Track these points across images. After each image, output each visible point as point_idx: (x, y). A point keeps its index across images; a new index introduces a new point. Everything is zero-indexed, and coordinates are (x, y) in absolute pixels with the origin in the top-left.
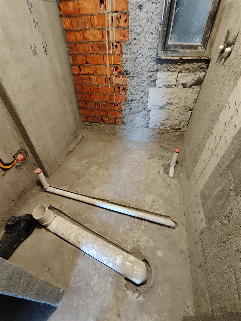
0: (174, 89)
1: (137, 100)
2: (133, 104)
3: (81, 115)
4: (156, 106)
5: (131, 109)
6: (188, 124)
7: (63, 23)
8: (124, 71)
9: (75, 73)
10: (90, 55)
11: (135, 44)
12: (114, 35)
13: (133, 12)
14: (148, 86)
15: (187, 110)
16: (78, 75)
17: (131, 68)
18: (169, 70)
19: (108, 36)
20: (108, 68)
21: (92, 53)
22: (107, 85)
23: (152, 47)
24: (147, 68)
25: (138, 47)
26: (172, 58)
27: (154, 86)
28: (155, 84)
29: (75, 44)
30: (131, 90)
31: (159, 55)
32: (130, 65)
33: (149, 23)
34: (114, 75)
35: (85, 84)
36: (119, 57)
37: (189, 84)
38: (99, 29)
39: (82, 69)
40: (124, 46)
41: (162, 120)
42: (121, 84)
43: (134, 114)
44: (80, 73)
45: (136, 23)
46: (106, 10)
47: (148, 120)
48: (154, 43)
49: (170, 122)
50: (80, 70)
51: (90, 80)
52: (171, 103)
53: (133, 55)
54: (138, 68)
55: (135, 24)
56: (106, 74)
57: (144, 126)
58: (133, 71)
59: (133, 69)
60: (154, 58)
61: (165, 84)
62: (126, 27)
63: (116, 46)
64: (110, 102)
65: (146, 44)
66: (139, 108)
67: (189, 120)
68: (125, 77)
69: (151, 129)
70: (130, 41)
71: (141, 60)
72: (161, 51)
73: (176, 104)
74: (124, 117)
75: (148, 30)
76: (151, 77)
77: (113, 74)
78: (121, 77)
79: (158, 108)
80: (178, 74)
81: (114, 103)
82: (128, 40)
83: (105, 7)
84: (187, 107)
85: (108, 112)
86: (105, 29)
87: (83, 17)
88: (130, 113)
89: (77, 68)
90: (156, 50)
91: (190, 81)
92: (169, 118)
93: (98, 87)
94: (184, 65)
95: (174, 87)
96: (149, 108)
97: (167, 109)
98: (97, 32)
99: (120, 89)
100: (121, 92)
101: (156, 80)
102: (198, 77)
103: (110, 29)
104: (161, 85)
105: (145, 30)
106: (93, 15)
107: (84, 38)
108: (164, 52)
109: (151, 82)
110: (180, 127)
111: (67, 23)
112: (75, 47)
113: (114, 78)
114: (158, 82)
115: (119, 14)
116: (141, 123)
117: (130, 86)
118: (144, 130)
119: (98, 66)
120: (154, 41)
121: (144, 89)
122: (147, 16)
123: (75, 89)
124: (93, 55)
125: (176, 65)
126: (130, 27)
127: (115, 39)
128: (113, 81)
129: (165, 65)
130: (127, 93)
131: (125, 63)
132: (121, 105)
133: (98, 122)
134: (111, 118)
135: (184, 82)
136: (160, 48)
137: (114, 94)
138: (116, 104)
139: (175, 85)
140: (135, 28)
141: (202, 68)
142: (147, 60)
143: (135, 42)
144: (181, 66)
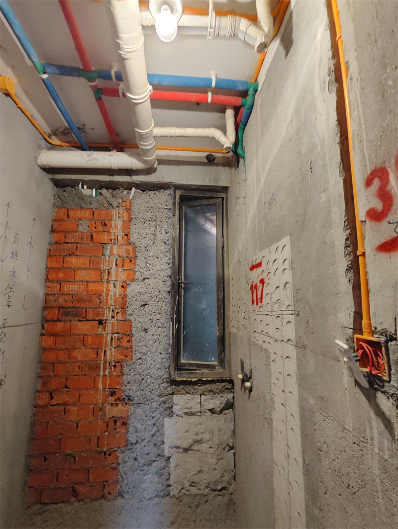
0: (199, 418)
1: (146, 441)
2: (138, 449)
3: (27, 489)
4: (178, 447)
5: (135, 459)
6: (235, 477)
7: (43, 340)
8: (124, 397)
9: (41, 403)
10: (73, 377)
11: (141, 364)
12: (113, 355)
13: (137, 335)
14: (162, 416)
15: (227, 450)
16: (44, 407)
17: (135, 391)
18: (187, 392)
19: (105, 355)
20: (100, 394)
21: (77, 374)
22: (95, 420)
23: (163, 367)
24: (158, 391)
25: (145, 367)
26: (190, 379)
27: (171, 414)
28: (172, 412)
29: (54, 364)
30: (135, 424)
31: (172, 377)
32: (134, 388)
33: (157, 343)
34: (108, 404)
35: (54, 421)
36: (118, 378)
37: (218, 410)
38: (92, 349)
39: (55, 396)
40: (125, 366)
41: (191, 474)
42: (120, 416)
43: (142, 469)
44: (49, 403)
45: (142, 343)
46: (105, 331)
47: (167, 478)
48: (165, 362)
49: (206, 478)
50: (52, 398)
51: (65, 413)
52: (200, 441)
53: (138, 376)
54: (146, 392)
55: (140, 344)
56: (95, 402)
57: (162, 494)
58: (138, 396)
59: (138, 393)
60: (167, 378)
61: (186, 411)
62: (128, 347)
63: (115, 366)
64: (96, 451)
65: (155, 364)
66: (150, 454)
67: (234, 467)
68: (127, 406)
69: (175, 497)
70: (134, 361)
71: (149, 381)
72: (175, 372)
73: (208, 441)
74: (122, 478)
75: (155, 350)
76: (164, 402)
77: (107, 401)
78: (120, 405)
79: (181, 451)
80: (200, 396)
81: (105, 452)
82: (132, 360)
83: (104, 329)
84: (224, 445)
85: (91, 471)
86: (102, 349)
87: (74, 336)
88: (134, 468)
89: (46, 396)
90: (167, 370)
91: (218, 405)
92: (203, 469)
93: (77, 424)
94: (205, 386)
95: (200, 414)
96: (167, 454)
97: (196, 450)
98: (90, 351)
99: (118, 424)
100: (118, 430)
101: (172, 407)
102: (226, 400)
103: (108, 349)
104: (180, 413)
105: (152, 350)
106: (87, 335)
107: (69, 357)
108: (178, 373)
109: (165, 410)
110: (224, 484)
111: (49, 342)
112: (52, 368)
113: (108, 407)
114: (176, 409)
115: (120, 336)
116: (154, 488)
117: (133, 419)
118: (162, 504)
119: (85, 391)
120: (164, 360)
121: (156, 422)
122: (153, 337)
123: (32, 431)
124: (78, 377)
125: (196, 387)
126: (134, 347)
127: (114, 358)
128: (107, 412)
129: (181, 386)
130: (129, 430)
131: (126, 386)
132: (118, 453)
133: (65, 499)
134: (94, 486)
135: (211, 407)
136: (172, 369)
137: (106, 433)
138: (108, 453)
139: (200, 412)
140: (140, 348)
141: (227, 389)
142: (157, 382)
143: (140, 361)
144: (202, 388)
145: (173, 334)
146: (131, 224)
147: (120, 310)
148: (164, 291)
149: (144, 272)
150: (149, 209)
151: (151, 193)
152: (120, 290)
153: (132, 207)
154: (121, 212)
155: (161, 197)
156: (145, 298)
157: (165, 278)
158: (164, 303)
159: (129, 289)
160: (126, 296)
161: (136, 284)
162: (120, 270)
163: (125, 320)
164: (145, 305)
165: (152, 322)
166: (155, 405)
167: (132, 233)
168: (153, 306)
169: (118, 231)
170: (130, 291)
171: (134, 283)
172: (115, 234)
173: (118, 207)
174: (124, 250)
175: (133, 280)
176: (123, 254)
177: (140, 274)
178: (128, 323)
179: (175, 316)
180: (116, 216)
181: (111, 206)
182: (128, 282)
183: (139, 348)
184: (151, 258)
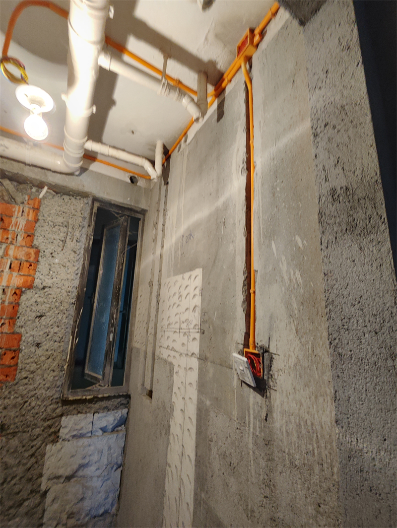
0: (89, 440)
4: (58, 477)
6: (119, 495)
11: (26, 384)
13: (26, 350)
14: (44, 444)
15: (115, 468)
17: (12, 418)
18: (79, 412)
23: (53, 386)
24: (44, 415)
26: (84, 397)
27: (56, 440)
28: (58, 437)
31: (65, 396)
32: (11, 414)
33: (50, 360)
37: (111, 427)
41: (71, 504)
45: (32, 360)
48: (57, 380)
52: (87, 464)
53: (20, 398)
54: (28, 417)
55: (28, 361)
58: (15, 424)
60: (57, 398)
61: (75, 433)
62: (12, 364)
65: (44, 383)
67: (120, 486)
70: (17, 381)
71: (33, 404)
72: (68, 391)
73: (96, 463)
75: (47, 367)
76: (50, 427)
79: (62, 480)
80: (93, 415)
82: (14, 380)
84: (113, 464)
90: (59, 389)
91: (112, 422)
94: (100, 404)
95: (90, 435)
97: (81, 477)
101: (59, 431)
102: (120, 416)
104: (67, 437)
105: (43, 367)
108: (71, 392)
109: (49, 435)
114: (63, 433)
120: (56, 378)
121: (36, 451)
122: (47, 353)
125: (90, 405)
126: (19, 365)
129: (73, 406)
135: (104, 425)
136: (66, 387)
139: (91, 432)
140: (28, 366)
141: (122, 404)
142: (45, 403)
143: (26, 381)
144: (97, 406)
145: (71, 349)
146: (37, 225)
147: (7, 321)
148: (67, 303)
149: (46, 280)
150: (61, 213)
151: (66, 198)
152: (11, 297)
153: (41, 208)
154: (26, 210)
155: (77, 204)
156: (43, 308)
157: (70, 289)
158: (65, 316)
159: (24, 297)
160: (18, 304)
161: (34, 292)
162: (15, 274)
163: (13, 333)
164: (41, 316)
165: (48, 335)
166: (37, 431)
167: (36, 235)
168: (51, 318)
169: (19, 230)
170: (25, 299)
171: (32, 291)
172: (15, 233)
173: (23, 203)
174: (23, 252)
175: (30, 287)
176: (21, 257)
177: (40, 281)
178: (16, 336)
179: (77, 330)
180: (18, 213)
181: (13, 200)
182: (24, 289)
183: (26, 365)
184: (56, 266)
